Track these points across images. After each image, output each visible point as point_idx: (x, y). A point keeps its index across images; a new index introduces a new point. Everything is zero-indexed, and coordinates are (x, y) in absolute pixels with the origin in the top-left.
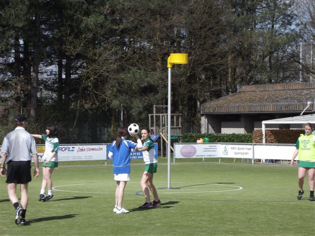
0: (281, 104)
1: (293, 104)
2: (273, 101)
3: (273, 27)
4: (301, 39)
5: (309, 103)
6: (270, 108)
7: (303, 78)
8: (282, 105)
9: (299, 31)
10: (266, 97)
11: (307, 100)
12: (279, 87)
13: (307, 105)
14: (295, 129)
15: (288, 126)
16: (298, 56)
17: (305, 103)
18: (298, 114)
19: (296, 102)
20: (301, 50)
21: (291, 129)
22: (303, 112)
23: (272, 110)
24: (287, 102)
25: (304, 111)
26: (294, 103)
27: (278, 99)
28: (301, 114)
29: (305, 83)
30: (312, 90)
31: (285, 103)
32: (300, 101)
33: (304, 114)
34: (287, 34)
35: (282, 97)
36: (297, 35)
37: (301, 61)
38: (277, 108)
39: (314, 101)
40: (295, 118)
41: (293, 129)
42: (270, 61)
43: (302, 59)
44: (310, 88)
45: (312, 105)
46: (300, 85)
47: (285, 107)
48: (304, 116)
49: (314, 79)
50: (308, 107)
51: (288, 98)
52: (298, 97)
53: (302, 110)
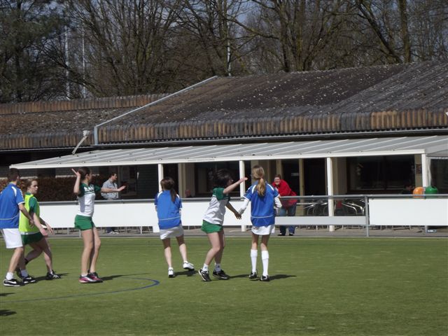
0: (39, 135)
1: (59, 137)
2: (26, 131)
3: (19, 6)
4: (66, 28)
5: (85, 133)
6: (22, 144)
7: (71, 92)
8: (42, 138)
9: (62, 14)
10: (13, 125)
11: (82, 127)
12: (34, 107)
13: (82, 136)
14: (65, 176)
15: (52, 171)
16: (63, 54)
17: (79, 133)
18: (69, 152)
19: (64, 132)
20: (66, 46)
21: (56, 177)
22: (76, 149)
23: (24, 146)
24: (49, 132)
25: (77, 147)
26: (61, 134)
27: (35, 128)
28: (74, 151)
29: (76, 101)
30: (89, 113)
31: (47, 135)
32: (70, 130)
33: (79, 151)
34: (44, 18)
35: (40, 125)
36: (59, 20)
37: (67, 63)
38: (33, 143)
39: (93, 129)
40: (64, 158)
41: (61, 176)
42: (17, 64)
43: (69, 60)
44: (86, 108)
45: (91, 137)
46: (69, 103)
47: (47, 140)
48: (79, 154)
49: (90, 94)
50: (84, 139)
51: (50, 125)
52: (67, 124)
53: (75, 144)
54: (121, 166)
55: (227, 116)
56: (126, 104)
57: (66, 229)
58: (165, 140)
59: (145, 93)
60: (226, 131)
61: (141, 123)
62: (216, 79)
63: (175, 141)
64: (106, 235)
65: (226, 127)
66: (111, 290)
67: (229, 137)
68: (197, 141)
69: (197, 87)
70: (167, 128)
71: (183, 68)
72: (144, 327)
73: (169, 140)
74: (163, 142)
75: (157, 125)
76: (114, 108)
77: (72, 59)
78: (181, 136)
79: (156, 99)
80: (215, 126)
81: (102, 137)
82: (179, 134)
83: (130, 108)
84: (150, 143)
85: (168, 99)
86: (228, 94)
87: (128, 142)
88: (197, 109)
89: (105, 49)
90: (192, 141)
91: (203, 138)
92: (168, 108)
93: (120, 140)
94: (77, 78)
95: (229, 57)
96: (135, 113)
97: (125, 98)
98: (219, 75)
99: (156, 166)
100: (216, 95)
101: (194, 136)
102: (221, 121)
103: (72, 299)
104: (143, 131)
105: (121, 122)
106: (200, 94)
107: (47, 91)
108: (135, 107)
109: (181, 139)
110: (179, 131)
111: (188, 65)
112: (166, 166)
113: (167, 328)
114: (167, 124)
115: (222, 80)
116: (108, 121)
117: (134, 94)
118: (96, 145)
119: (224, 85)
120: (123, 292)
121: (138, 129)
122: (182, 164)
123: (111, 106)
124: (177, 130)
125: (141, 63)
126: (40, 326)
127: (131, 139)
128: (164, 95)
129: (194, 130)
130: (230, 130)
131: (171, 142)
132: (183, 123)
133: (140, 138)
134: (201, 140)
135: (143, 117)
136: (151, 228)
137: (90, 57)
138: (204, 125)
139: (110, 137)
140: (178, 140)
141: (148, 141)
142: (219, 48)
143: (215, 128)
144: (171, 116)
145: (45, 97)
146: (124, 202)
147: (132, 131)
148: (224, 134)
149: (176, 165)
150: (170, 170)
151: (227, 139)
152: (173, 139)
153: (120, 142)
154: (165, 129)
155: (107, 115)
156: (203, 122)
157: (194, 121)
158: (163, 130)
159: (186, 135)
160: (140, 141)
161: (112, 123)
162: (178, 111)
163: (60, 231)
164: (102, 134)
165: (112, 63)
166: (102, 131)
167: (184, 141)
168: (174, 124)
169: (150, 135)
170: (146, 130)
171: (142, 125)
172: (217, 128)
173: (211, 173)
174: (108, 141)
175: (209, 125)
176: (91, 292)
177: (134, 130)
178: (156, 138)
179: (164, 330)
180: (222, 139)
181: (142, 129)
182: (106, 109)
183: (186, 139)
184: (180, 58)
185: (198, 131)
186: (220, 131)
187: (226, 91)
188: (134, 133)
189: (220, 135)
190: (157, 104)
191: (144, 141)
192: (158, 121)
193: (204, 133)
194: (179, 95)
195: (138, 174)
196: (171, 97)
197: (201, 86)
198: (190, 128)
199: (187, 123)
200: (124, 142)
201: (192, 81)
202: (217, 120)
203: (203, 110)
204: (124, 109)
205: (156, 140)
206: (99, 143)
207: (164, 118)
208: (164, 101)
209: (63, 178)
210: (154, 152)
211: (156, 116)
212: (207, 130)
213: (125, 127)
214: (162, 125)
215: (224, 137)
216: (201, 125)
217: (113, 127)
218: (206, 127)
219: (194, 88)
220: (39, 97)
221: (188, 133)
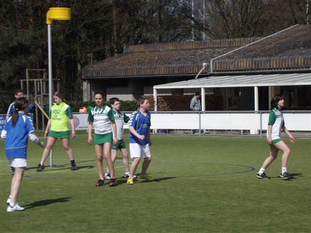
0: (173, 66)
1: (186, 66)
2: (164, 63)
5: (204, 64)
6: (162, 71)
7: (195, 36)
8: (175, 68)
10: (156, 59)
11: (202, 61)
12: (170, 46)
13: (202, 66)
14: (190, 94)
15: (181, 91)
16: (190, 10)
17: (200, 64)
18: (193, 78)
19: (190, 64)
20: (193, 4)
21: (184, 94)
22: (198, 75)
23: (163, 73)
24: (180, 63)
25: (199, 74)
26: (188, 65)
27: (170, 60)
28: (196, 77)
29: (199, 42)
30: (207, 50)
31: (178, 65)
33: (200, 77)
35: (174, 59)
37: (193, 16)
38: (169, 71)
39: (209, 62)
40: (189, 81)
41: (187, 94)
42: (160, 17)
43: (195, 14)
44: (205, 47)
45: (208, 67)
46: (194, 44)
47: (178, 69)
48: (199, 79)
49: (208, 37)
50: (203, 68)
51: (181, 59)
52: (192, 58)
53: (197, 72)
54: (228, 88)
55: (305, 53)
56: (233, 44)
57: (190, 130)
58: (260, 70)
59: (246, 36)
60: (304, 64)
61: (243, 58)
62: (298, 26)
63: (267, 71)
64: (217, 135)
65: (304, 61)
66: (221, 173)
67: (306, 68)
68: (283, 70)
69: (284, 32)
70: (261, 61)
71: (273, 18)
73: (263, 69)
74: (258, 71)
75: (254, 59)
76: (224, 47)
77: (196, 13)
78: (271, 67)
79: (253, 41)
80: (296, 60)
81: (216, 67)
82: (270, 66)
83: (236, 47)
84: (249, 71)
85: (263, 41)
86: (307, 37)
87: (234, 71)
88: (283, 48)
89: (219, 6)
90: (279, 70)
91: (287, 69)
92: (262, 47)
93: (228, 70)
94: (199, 26)
95: (307, 11)
96: (239, 51)
97: (232, 40)
98: (300, 24)
99: (253, 88)
100: (298, 38)
101: (281, 67)
102: (301, 57)
103: (195, 178)
104: (244, 64)
105: (229, 57)
106: (286, 37)
107: (179, 35)
108: (239, 47)
109: (272, 69)
110: (270, 64)
111: (278, 17)
112: (260, 88)
113: (261, 200)
114: (261, 59)
115: (302, 27)
116: (220, 56)
117: (238, 37)
118: (211, 72)
119: (303, 30)
120: (230, 175)
121: (241, 62)
122: (272, 86)
123: (222, 46)
124: (268, 63)
125: (244, 16)
126: (174, 195)
127: (236, 68)
128: (260, 38)
129: (281, 63)
130: (307, 63)
131: (264, 71)
132: (273, 58)
133: (242, 68)
134: (286, 70)
135: (245, 54)
136: (249, 131)
137: (209, 12)
138: (288, 59)
139: (221, 68)
140: (269, 69)
141: (248, 70)
142: (301, 4)
143: (296, 62)
144: (264, 53)
145: (178, 40)
146: (230, 113)
147: (236, 63)
148: (303, 65)
149: (267, 88)
150: (263, 91)
151: (304, 69)
152: (266, 69)
153: (228, 71)
154: (260, 62)
155: (219, 52)
156: (287, 57)
157: (281, 56)
158: (258, 63)
159: (275, 66)
160: (242, 71)
161: (223, 58)
162: (269, 50)
163: (186, 132)
164: (216, 65)
165: (224, 16)
166: (216, 63)
167: (273, 70)
168: (266, 58)
169: (249, 66)
170: (246, 62)
171: (244, 59)
172: (298, 61)
173: (292, 93)
174: (220, 70)
175: (292, 60)
176: (208, 174)
177: (238, 62)
178: (254, 68)
179: (259, 202)
180: (301, 70)
181: (243, 62)
182: (219, 48)
183: (275, 69)
184: (271, 12)
185: (284, 64)
186: (299, 63)
187: (305, 35)
188: (238, 65)
189: (299, 66)
190: (254, 44)
191: (245, 70)
192: (255, 56)
193: (288, 65)
194: (271, 38)
195: (240, 93)
196: (265, 39)
197: (287, 31)
198: (278, 61)
199: (276, 58)
200: (231, 71)
201: (280, 28)
202: (298, 56)
203: (288, 48)
204: (231, 48)
205: (254, 70)
206: (213, 71)
207: (260, 54)
208: (259, 42)
209: (188, 95)
210: (251, 78)
211: (253, 53)
212: (290, 63)
213: (232, 60)
214: (258, 59)
215: (303, 68)
216: (286, 59)
217: (224, 60)
218: (290, 60)
219: (281, 33)
220: (174, 40)
221: (276, 65)
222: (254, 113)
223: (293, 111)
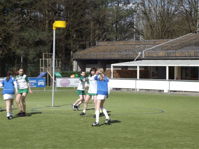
0: (122, 53)
1: (130, 54)
2: (118, 52)
3: (118, 5)
4: (135, 13)
5: (139, 53)
6: (116, 56)
7: (136, 37)
8: (123, 55)
9: (134, 8)
10: (114, 49)
11: (139, 51)
12: (121, 43)
13: (138, 54)
14: (131, 69)
15: (127, 67)
16: (133, 24)
17: (137, 53)
18: (133, 60)
19: (132, 53)
20: (135, 20)
21: (128, 69)
22: (136, 59)
23: (117, 57)
24: (126, 52)
25: (136, 58)
26: (131, 53)
27: (121, 51)
28: (135, 60)
29: (137, 41)
30: (141, 45)
31: (125, 53)
32: (134, 52)
33: (137, 60)
34: (127, 10)
35: (123, 50)
36: (133, 10)
37: (135, 27)
38: (120, 56)
39: (142, 52)
40: (131, 62)
42: (116, 27)
45: (141, 55)
46: (134, 42)
47: (125, 55)
49: (143, 39)
50: (139, 55)
51: (127, 50)
52: (133, 50)
54: (152, 66)
55: (195, 49)
56: (156, 42)
57: (131, 89)
58: (170, 57)
59: (164, 39)
60: (194, 55)
61: (161, 50)
62: (192, 34)
63: (174, 58)
64: (145, 92)
65: (194, 53)
67: (195, 57)
69: (184, 37)
70: (171, 52)
71: (179, 29)
72: (156, 128)
73: (171, 57)
74: (169, 58)
75: (167, 51)
76: (151, 44)
78: (176, 56)
79: (167, 41)
80: (190, 52)
81: (146, 55)
82: (176, 55)
83: (157, 44)
84: (164, 58)
85: (172, 41)
86: (196, 40)
87: (156, 57)
88: (183, 46)
89: (149, 22)
90: (181, 58)
91: (185, 57)
92: (172, 45)
93: (152, 56)
94: (138, 32)
95: (197, 26)
96: (159, 47)
97: (155, 40)
99: (165, 67)
100: (191, 40)
101: (181, 56)
102: (193, 51)
104: (161, 53)
105: (153, 50)
106: (185, 40)
107: (126, 37)
108: (159, 44)
109: (176, 57)
110: (175, 54)
111: (181, 29)
112: (170, 67)
114: (171, 51)
115: (194, 34)
116: (148, 49)
117: (158, 39)
118: (143, 58)
119: (195, 36)
121: (159, 52)
122: (176, 66)
123: (150, 43)
124: (175, 53)
125: (163, 27)
127: (157, 56)
128: (170, 40)
129: (181, 54)
130: (196, 54)
131: (172, 58)
132: (177, 51)
133: (160, 56)
134: (184, 58)
135: (162, 48)
136: (163, 91)
137: (144, 24)
138: (186, 52)
139: (149, 55)
140: (175, 57)
141: (163, 57)
142: (194, 22)
144: (173, 48)
145: (126, 39)
147: (157, 53)
148: (194, 56)
149: (174, 67)
150: (172, 69)
151: (194, 58)
152: (173, 57)
153: (152, 57)
154: (170, 53)
155: (148, 47)
156: (185, 51)
157: (181, 50)
159: (178, 55)
160: (160, 57)
161: (150, 50)
162: (176, 46)
163: (128, 90)
164: (146, 54)
165: (151, 27)
166: (146, 53)
167: (177, 58)
168: (174, 51)
169: (164, 55)
170: (163, 53)
171: (161, 51)
172: (191, 53)
173: (187, 71)
174: (148, 56)
175: (188, 52)
177: (158, 53)
178: (167, 56)
180: (193, 58)
181: (161, 52)
182: (148, 44)
183: (178, 57)
184: (177, 26)
185: (183, 54)
186: (192, 54)
187: (196, 39)
188: (158, 54)
189: (192, 56)
190: (167, 43)
191: (162, 57)
192: (167, 50)
193: (186, 55)
194: (176, 40)
196: (173, 41)
197: (186, 37)
198: (180, 53)
199: (179, 51)
200: (154, 57)
201: (182, 35)
202: (191, 50)
203: (186, 46)
204: (155, 45)
205: (166, 57)
206: (144, 57)
207: (170, 49)
208: (170, 42)
210: (165, 62)
211: (167, 48)
212: (187, 54)
213: (155, 51)
214: (169, 51)
215: (194, 57)
216: (185, 52)
217: (150, 51)
219: (183, 37)
220: (124, 39)
221: (179, 55)
222: (166, 80)
223: (187, 80)
